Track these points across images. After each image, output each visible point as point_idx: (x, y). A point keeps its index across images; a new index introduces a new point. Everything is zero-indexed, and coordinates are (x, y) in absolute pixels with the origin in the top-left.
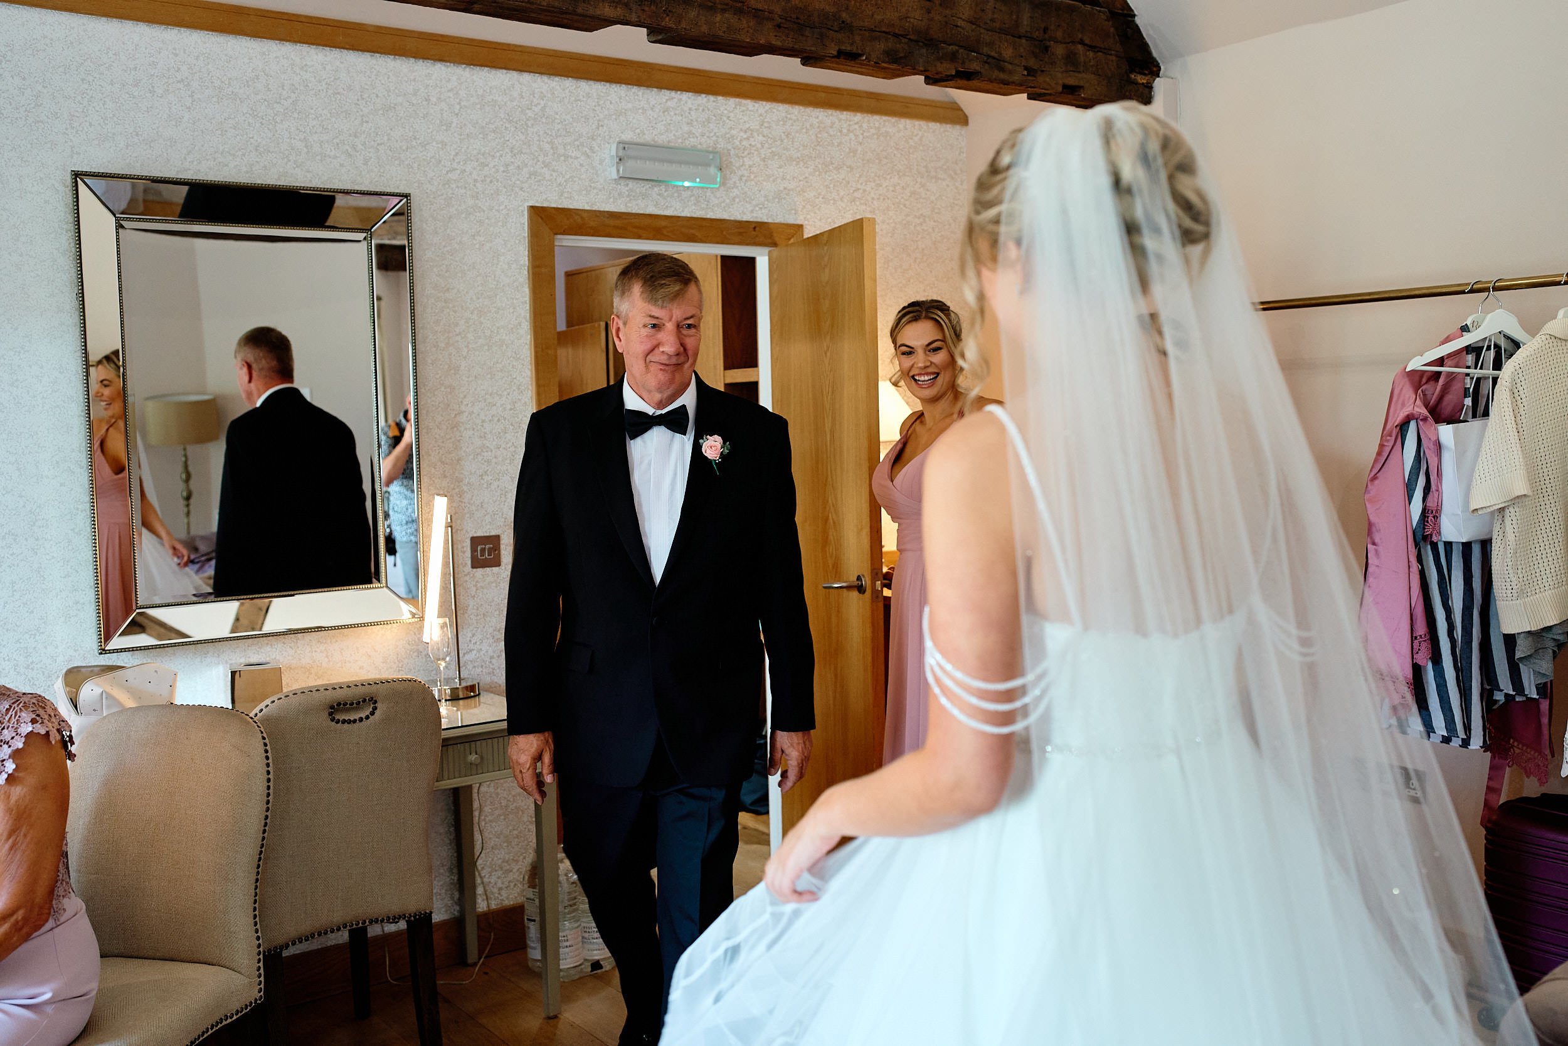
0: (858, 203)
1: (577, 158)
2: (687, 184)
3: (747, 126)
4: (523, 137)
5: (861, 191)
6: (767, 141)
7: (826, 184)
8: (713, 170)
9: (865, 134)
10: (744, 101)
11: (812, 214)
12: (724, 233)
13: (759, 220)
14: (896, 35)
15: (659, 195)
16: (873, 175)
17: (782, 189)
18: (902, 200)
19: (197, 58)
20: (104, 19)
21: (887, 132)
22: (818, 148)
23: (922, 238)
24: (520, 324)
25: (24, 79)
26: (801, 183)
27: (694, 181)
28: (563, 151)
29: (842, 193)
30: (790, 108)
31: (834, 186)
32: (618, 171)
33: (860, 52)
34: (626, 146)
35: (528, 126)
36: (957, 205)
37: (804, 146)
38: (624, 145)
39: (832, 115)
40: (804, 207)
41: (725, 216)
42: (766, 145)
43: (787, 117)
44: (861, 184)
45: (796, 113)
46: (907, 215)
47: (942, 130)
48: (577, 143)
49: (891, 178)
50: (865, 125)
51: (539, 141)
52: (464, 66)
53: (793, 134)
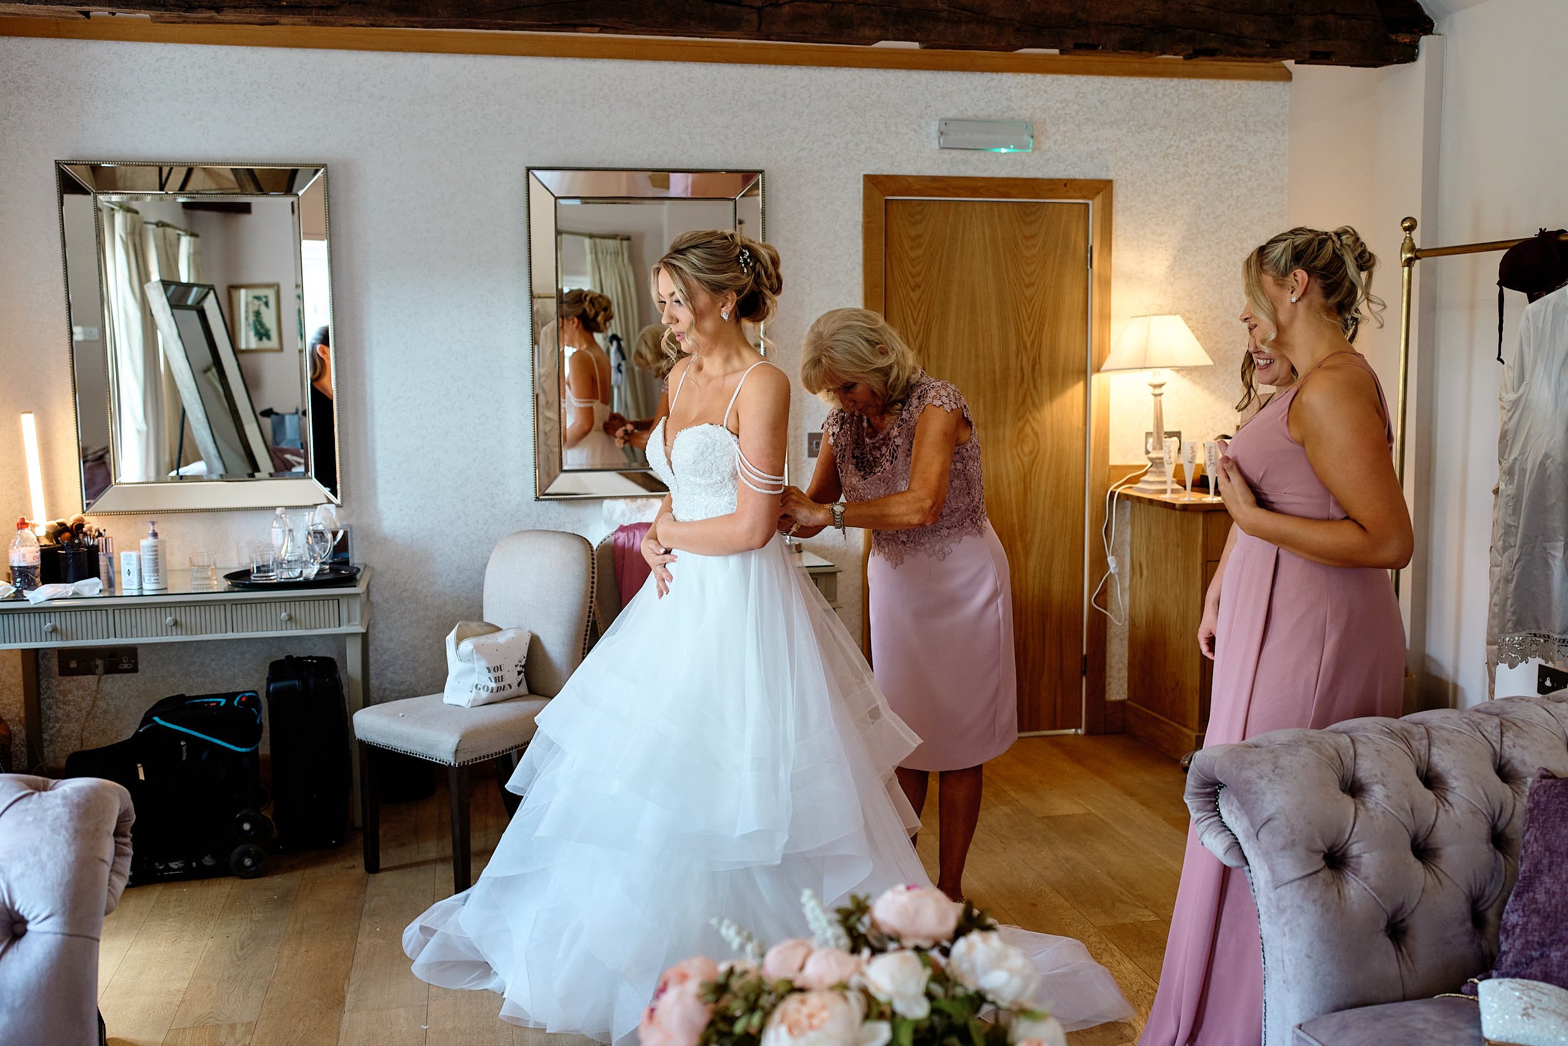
0: (1171, 158)
1: (906, 134)
2: (1003, 150)
3: (1063, 97)
4: (861, 120)
5: (1174, 147)
6: (1082, 109)
7: (1139, 142)
8: (1026, 138)
9: (1181, 97)
10: (1061, 77)
11: (1124, 170)
12: (1037, 190)
13: (1071, 177)
14: (1132, 26)
15: (979, 160)
16: (1188, 132)
17: (1094, 149)
18: (1218, 153)
19: (615, 80)
20: (553, 59)
21: (1204, 94)
22: (1132, 112)
23: (1238, 186)
24: (854, 268)
25: (501, 105)
26: (1114, 143)
27: (1009, 148)
28: (895, 129)
29: (1155, 150)
30: (1106, 79)
31: (1147, 144)
32: (939, 143)
33: (1096, 43)
34: (947, 122)
35: (865, 111)
36: (1277, 155)
37: (1118, 111)
38: (946, 122)
39: (1147, 82)
40: (1116, 164)
41: (1039, 175)
42: (1081, 113)
43: (1102, 87)
44: (1175, 141)
45: (1112, 83)
46: (1222, 167)
47: (1264, 87)
48: (907, 122)
49: (1206, 134)
50: (1181, 89)
51: (875, 122)
52: (814, 67)
53: (1108, 102)
